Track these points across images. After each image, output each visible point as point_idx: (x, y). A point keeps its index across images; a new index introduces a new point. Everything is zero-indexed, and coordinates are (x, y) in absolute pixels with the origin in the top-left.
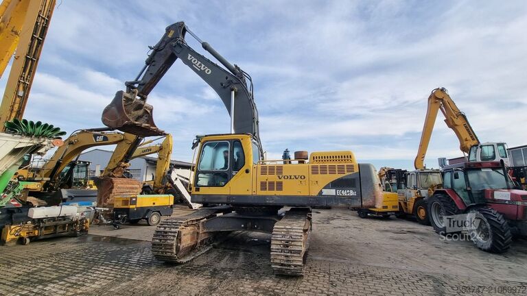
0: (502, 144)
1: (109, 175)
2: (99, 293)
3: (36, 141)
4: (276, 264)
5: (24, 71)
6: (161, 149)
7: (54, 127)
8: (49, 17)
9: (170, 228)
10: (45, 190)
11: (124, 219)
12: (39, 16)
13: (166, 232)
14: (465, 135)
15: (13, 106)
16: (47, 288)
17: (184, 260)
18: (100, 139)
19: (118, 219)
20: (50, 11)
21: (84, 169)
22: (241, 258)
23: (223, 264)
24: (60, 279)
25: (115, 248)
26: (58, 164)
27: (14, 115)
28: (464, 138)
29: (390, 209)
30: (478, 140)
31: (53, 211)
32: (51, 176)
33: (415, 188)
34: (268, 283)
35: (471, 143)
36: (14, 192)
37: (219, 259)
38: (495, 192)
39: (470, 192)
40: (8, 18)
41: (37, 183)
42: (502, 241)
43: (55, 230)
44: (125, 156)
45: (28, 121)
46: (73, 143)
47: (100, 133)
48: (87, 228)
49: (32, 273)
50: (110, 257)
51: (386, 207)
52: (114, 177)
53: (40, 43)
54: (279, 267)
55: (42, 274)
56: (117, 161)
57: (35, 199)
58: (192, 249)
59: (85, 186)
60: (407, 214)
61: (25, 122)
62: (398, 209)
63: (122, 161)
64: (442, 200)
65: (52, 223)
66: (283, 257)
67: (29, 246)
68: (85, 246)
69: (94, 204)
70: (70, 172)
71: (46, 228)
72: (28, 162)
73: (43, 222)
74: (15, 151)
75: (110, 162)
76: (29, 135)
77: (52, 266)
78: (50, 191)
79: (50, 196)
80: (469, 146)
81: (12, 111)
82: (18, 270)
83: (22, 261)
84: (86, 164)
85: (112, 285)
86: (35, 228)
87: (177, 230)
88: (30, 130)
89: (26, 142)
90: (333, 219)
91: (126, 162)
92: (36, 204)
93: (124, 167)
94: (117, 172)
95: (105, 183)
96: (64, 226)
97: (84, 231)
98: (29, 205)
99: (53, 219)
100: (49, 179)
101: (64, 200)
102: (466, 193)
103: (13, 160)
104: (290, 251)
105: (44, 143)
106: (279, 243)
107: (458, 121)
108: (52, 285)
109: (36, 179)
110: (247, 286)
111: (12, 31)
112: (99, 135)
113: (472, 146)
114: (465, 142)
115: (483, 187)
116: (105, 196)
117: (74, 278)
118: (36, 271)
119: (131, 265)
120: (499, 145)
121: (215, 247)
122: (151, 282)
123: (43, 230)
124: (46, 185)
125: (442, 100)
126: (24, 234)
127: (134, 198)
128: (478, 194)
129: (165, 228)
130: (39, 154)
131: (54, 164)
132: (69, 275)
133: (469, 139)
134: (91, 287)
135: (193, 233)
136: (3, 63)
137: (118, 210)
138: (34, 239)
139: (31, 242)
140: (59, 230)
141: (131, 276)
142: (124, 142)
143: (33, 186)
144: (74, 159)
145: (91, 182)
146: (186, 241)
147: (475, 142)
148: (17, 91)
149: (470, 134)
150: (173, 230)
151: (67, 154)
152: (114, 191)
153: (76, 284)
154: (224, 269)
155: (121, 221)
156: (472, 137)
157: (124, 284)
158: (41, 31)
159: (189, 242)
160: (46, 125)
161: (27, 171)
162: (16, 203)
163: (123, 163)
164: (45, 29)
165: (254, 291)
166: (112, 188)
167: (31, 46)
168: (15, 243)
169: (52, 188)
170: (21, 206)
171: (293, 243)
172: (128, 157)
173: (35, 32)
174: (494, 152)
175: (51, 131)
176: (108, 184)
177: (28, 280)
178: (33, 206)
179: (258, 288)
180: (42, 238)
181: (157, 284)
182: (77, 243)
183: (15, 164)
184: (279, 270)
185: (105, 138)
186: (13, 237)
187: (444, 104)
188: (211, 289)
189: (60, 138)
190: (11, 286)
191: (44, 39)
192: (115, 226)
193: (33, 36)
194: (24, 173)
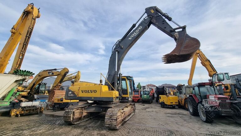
0: (227, 74)
1: (53, 89)
2: (41, 134)
3: (24, 77)
4: (107, 124)
5: (23, 49)
6: (76, 77)
7: (31, 72)
8: (33, 28)
9: (70, 110)
10: (28, 95)
11: (57, 107)
12: (29, 28)
13: (69, 112)
14: (210, 69)
15: (17, 62)
16: (24, 132)
17: (76, 123)
18: (51, 74)
19: (55, 107)
20: (33, 26)
21: (44, 86)
22: (98, 124)
23: (90, 125)
24: (28, 129)
25: (52, 118)
26: (34, 84)
27: (18, 66)
28: (210, 71)
29: (174, 104)
30: (216, 71)
31: (30, 104)
32: (31, 90)
33: (185, 94)
34: (104, 132)
35: (213, 73)
36: (15, 96)
37: (90, 123)
38: (210, 96)
39: (200, 96)
40: (18, 29)
41: (25, 92)
42: (210, 117)
43: (30, 112)
44: (60, 81)
45: (22, 70)
46: (40, 76)
47: (51, 71)
48: (42, 111)
49: (19, 127)
50: (49, 122)
51: (172, 103)
52: (55, 89)
53: (29, 38)
54: (108, 125)
55: (23, 127)
56: (57, 83)
57: (24, 99)
58: (80, 119)
59: (44, 93)
60: (182, 106)
61: (20, 70)
62: (178, 104)
63: (59, 83)
64: (191, 99)
65: (29, 108)
66: (109, 122)
67: (20, 118)
68: (40, 118)
69: (47, 101)
70: (39, 87)
71: (27, 110)
72: (22, 84)
73: (25, 108)
74: (16, 81)
75: (54, 83)
76: (21, 75)
77: (27, 125)
78: (30, 95)
79: (30, 98)
80: (212, 75)
81: (17, 64)
82: (15, 126)
83: (16, 123)
84: (45, 84)
85: (46, 132)
86: (22, 110)
87: (73, 111)
88: (22, 73)
89: (20, 78)
90: (149, 108)
91: (61, 83)
92: (24, 101)
93: (59, 85)
94: (57, 88)
95: (51, 92)
96: (33, 110)
97: (41, 112)
98: (21, 101)
99: (29, 107)
100: (30, 91)
101: (35, 99)
102: (199, 96)
103: (16, 84)
104: (112, 119)
105: (27, 78)
106: (108, 116)
107: (207, 63)
108: (25, 131)
109: (25, 91)
110: (95, 132)
111: (19, 33)
112: (50, 72)
113: (214, 74)
114: (210, 73)
115: (206, 93)
116: (51, 98)
117: (34, 129)
118: (21, 126)
119: (55, 124)
120: (225, 74)
121: (90, 119)
122: (61, 131)
123: (25, 111)
124: (29, 93)
125: (199, 53)
126: (18, 113)
127: (62, 98)
128: (204, 97)
129: (69, 110)
130: (25, 81)
131: (32, 85)
132: (32, 128)
133: (212, 71)
134: (39, 132)
135: (80, 112)
136: (15, 45)
137: (55, 104)
138: (22, 115)
139: (21, 116)
140: (31, 111)
141: (54, 128)
142: (60, 75)
143: (23, 93)
144: (40, 82)
145: (47, 92)
146: (77, 115)
147: (215, 72)
148: (19, 57)
149: (213, 69)
150: (71, 111)
151: (38, 80)
152: (55, 95)
153: (34, 131)
154: (90, 127)
155: (56, 108)
156: (213, 70)
157: (51, 131)
158: (29, 33)
159: (78, 116)
160: (28, 71)
161: (21, 87)
162: (16, 100)
163: (59, 84)
164: (31, 32)
165: (97, 134)
166: (54, 94)
167: (25, 39)
168: (14, 116)
169: (31, 94)
170: (18, 102)
171: (113, 116)
172: (61, 81)
173: (27, 34)
174: (223, 77)
175: (29, 74)
176: (53, 93)
177: (18, 129)
178: (23, 102)
179: (99, 133)
180: (24, 114)
181: (63, 131)
182: (38, 117)
183: (16, 86)
184: (108, 127)
185: (53, 74)
186: (14, 114)
187: (200, 55)
188: (82, 133)
189: (32, 76)
190: (11, 131)
191: (30, 36)
192: (54, 110)
193: (26, 36)
194: (20, 88)
